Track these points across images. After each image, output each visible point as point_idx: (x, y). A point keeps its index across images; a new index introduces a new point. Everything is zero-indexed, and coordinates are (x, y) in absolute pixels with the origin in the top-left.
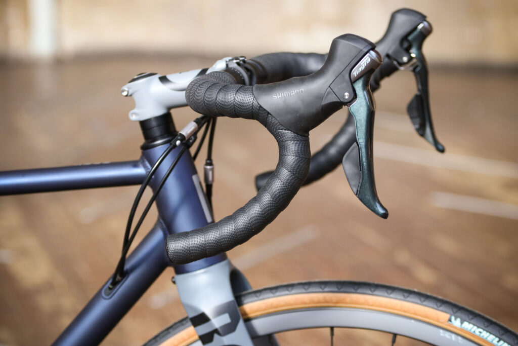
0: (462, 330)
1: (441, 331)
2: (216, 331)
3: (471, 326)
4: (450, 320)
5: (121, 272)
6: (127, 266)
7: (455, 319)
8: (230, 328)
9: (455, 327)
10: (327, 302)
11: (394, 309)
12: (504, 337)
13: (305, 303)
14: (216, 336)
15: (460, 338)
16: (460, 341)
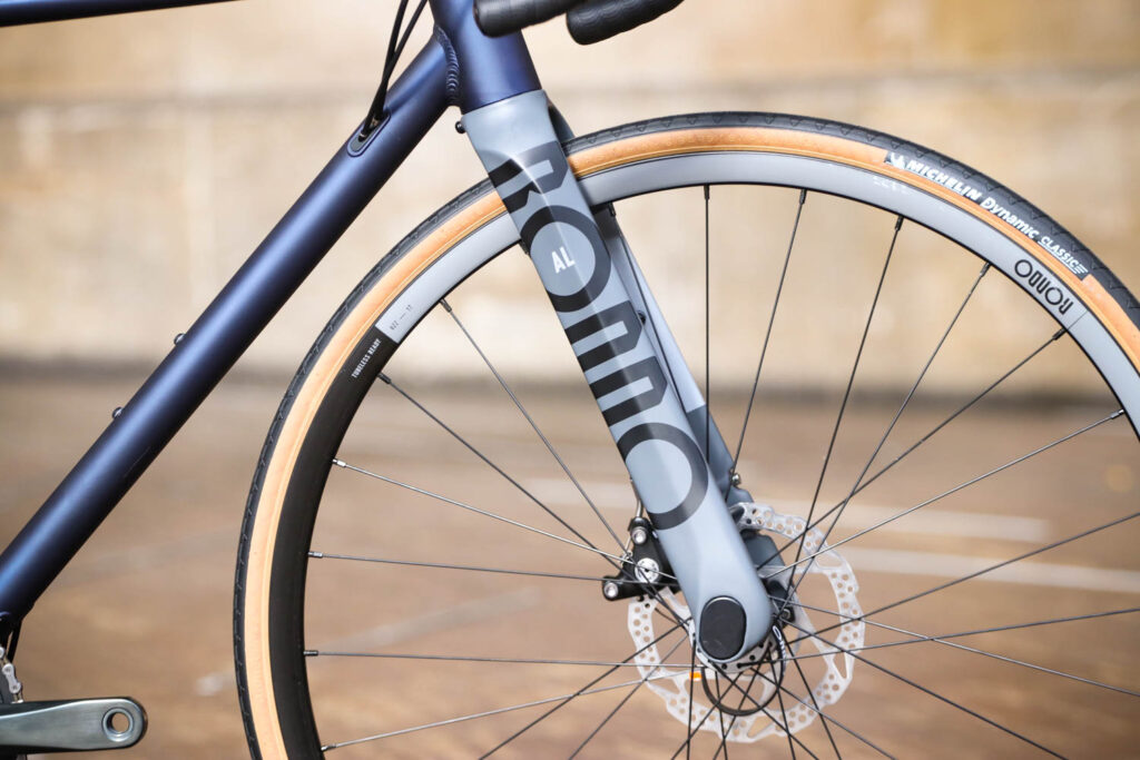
0: (907, 173)
1: (875, 177)
2: (531, 187)
3: (920, 166)
4: (888, 160)
5: (379, 112)
6: (388, 104)
7: (897, 158)
8: (552, 182)
9: (896, 170)
10: (699, 143)
11: (801, 148)
12: (970, 181)
13: (666, 148)
14: (531, 193)
15: (904, 187)
16: (904, 192)
